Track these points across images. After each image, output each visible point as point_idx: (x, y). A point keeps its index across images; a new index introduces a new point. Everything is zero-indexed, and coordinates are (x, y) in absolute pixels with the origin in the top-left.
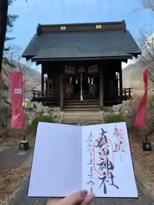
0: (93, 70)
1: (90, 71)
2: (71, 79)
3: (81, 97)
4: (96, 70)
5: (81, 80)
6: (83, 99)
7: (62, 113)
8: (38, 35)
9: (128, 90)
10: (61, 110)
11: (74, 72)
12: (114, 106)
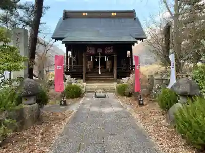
0: (109, 50)
1: (106, 52)
2: (92, 58)
3: (100, 71)
4: (112, 51)
5: (100, 58)
7: (85, 84)
8: (63, 19)
10: (83, 82)
11: (94, 52)
12: (124, 78)
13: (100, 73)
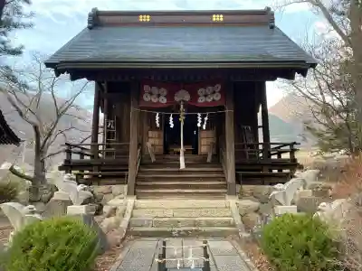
0: (210, 96)
1: (201, 100)
2: (157, 118)
3: (182, 159)
4: (217, 97)
5: (182, 119)
6: (187, 165)
7: (131, 201)
8: (90, 28)
9: (288, 148)
10: (129, 194)
11: (164, 101)
12: (279, 186)
13: (182, 166)
